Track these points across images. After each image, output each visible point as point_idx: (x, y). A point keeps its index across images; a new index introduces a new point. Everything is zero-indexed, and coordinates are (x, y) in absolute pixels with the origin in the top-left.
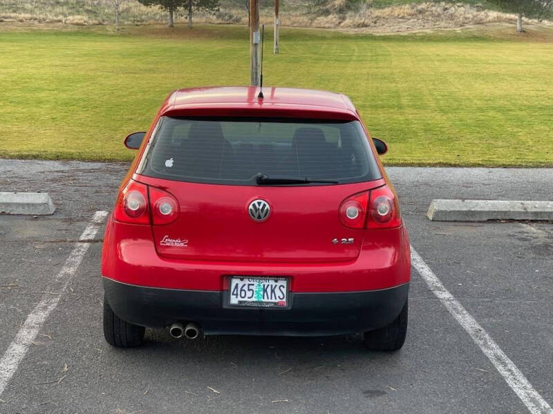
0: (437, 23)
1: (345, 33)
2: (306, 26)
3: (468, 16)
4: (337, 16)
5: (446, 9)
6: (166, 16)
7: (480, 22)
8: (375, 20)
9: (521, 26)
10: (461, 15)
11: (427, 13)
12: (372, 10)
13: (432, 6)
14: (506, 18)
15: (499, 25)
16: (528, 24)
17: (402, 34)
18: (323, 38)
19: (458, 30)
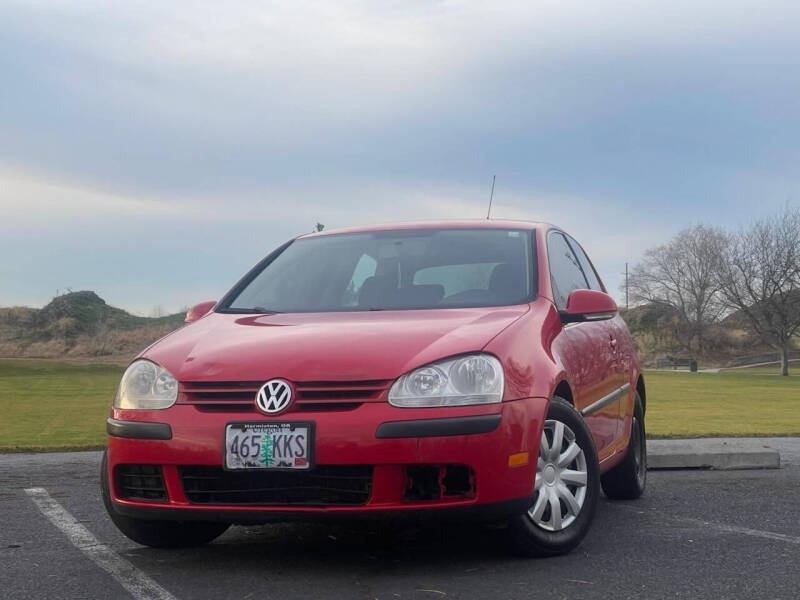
1: (74, 364)
2: (14, 356)
4: (63, 341)
8: (119, 346)
12: (113, 332)
18: (40, 372)
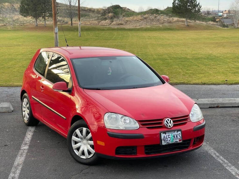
0: (152, 23)
1: (113, 28)
2: (96, 25)
3: (165, 20)
4: (110, 20)
5: (156, 17)
6: (35, 21)
7: (170, 22)
8: (125, 22)
9: (187, 24)
10: (162, 19)
11: (148, 19)
12: (125, 18)
13: (150, 16)
14: (181, 20)
15: (178, 23)
16: (190, 23)
17: (137, 28)
18: (103, 30)
19: (161, 26)
